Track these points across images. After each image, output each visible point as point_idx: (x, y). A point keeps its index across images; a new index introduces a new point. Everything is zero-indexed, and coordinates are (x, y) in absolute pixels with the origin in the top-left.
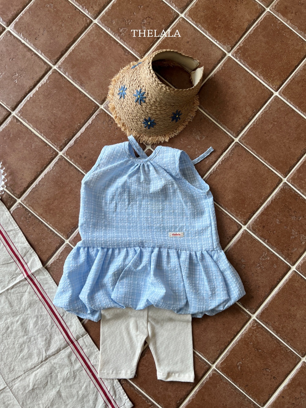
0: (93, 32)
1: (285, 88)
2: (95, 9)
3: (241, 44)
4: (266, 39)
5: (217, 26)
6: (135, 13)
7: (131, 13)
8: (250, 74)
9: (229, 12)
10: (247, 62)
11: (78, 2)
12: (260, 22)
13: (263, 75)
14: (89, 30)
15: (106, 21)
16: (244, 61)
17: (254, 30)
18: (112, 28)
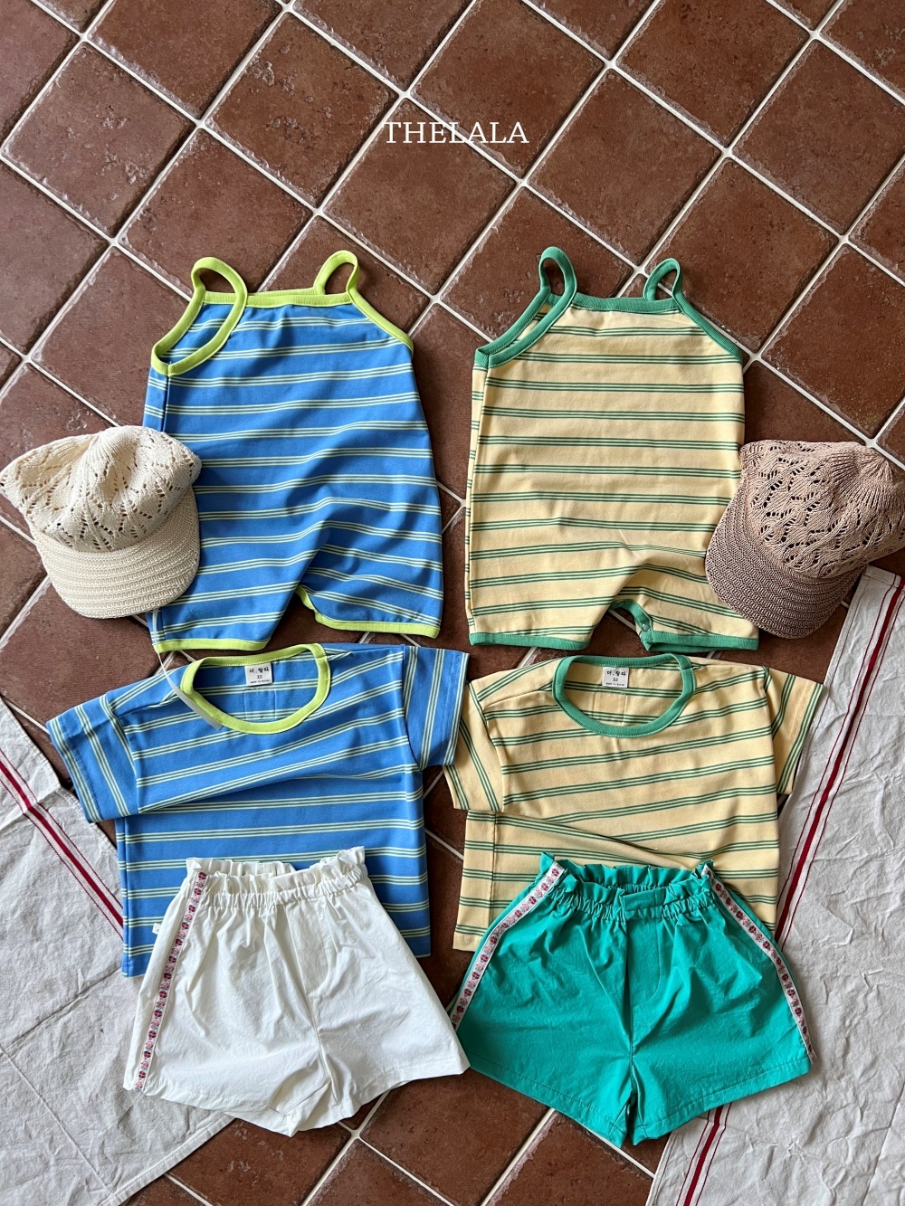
0: (435, 327)
1: (893, 429)
2: (435, 270)
3: (784, 330)
4: (842, 315)
5: (725, 292)
6: (529, 274)
7: (519, 274)
8: (809, 400)
9: (752, 254)
10: (800, 373)
11: (392, 256)
12: (826, 273)
13: (840, 403)
14: (425, 323)
15: (463, 297)
16: (793, 370)
17: (814, 295)
18: (477, 314)
